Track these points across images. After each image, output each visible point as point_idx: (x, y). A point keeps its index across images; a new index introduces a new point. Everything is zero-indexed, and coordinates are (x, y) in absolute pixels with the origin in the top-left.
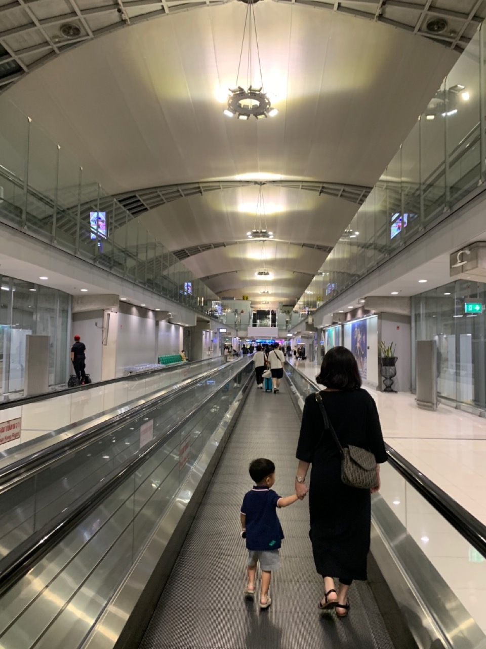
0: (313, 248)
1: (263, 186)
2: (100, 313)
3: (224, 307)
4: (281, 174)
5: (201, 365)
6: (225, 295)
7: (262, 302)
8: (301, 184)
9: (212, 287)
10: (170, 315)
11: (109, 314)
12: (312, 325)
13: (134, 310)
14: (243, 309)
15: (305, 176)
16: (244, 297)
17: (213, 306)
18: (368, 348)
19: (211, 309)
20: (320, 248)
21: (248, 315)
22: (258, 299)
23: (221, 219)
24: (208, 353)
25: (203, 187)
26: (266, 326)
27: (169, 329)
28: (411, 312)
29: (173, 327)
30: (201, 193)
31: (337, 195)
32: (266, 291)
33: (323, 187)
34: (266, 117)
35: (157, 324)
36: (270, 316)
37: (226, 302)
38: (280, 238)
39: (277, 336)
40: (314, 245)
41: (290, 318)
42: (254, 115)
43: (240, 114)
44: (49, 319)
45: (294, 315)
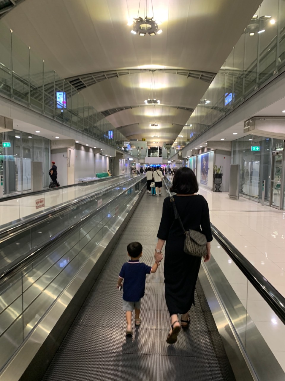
0: (184, 109)
1: (154, 72)
2: (65, 150)
3: (131, 145)
4: (165, 65)
5: (119, 179)
6: (131, 138)
7: (154, 142)
8: (176, 71)
9: (124, 133)
10: (102, 151)
11: (70, 151)
12: (181, 156)
13: (82, 148)
14: (143, 146)
15: (179, 67)
16: (143, 139)
17: (125, 145)
18: (209, 169)
19: (124, 146)
20: (188, 109)
21: (145, 150)
22: (151, 141)
23: (129, 92)
24: (122, 172)
25: (119, 73)
26: (156, 156)
27: (101, 158)
28: (231, 149)
29: (103, 157)
30: (117, 76)
31: (198, 78)
32: (156, 136)
33: (190, 73)
34: (155, 34)
35: (95, 155)
36: (158, 151)
37: (132, 142)
38: (164, 104)
39: (162, 163)
40: (185, 108)
41: (170, 152)
42: (148, 33)
43: (140, 33)
44: (39, 153)
45: (172, 150)
